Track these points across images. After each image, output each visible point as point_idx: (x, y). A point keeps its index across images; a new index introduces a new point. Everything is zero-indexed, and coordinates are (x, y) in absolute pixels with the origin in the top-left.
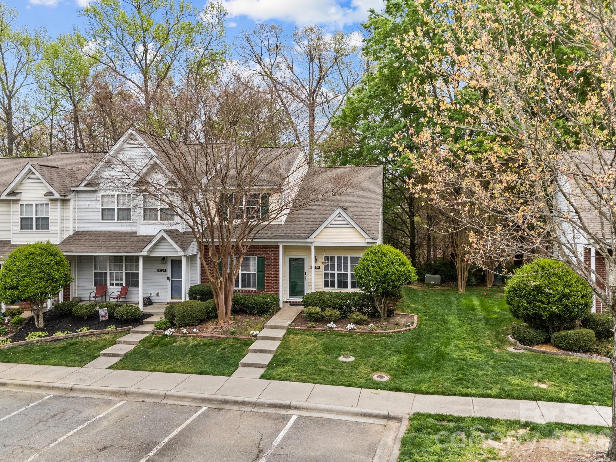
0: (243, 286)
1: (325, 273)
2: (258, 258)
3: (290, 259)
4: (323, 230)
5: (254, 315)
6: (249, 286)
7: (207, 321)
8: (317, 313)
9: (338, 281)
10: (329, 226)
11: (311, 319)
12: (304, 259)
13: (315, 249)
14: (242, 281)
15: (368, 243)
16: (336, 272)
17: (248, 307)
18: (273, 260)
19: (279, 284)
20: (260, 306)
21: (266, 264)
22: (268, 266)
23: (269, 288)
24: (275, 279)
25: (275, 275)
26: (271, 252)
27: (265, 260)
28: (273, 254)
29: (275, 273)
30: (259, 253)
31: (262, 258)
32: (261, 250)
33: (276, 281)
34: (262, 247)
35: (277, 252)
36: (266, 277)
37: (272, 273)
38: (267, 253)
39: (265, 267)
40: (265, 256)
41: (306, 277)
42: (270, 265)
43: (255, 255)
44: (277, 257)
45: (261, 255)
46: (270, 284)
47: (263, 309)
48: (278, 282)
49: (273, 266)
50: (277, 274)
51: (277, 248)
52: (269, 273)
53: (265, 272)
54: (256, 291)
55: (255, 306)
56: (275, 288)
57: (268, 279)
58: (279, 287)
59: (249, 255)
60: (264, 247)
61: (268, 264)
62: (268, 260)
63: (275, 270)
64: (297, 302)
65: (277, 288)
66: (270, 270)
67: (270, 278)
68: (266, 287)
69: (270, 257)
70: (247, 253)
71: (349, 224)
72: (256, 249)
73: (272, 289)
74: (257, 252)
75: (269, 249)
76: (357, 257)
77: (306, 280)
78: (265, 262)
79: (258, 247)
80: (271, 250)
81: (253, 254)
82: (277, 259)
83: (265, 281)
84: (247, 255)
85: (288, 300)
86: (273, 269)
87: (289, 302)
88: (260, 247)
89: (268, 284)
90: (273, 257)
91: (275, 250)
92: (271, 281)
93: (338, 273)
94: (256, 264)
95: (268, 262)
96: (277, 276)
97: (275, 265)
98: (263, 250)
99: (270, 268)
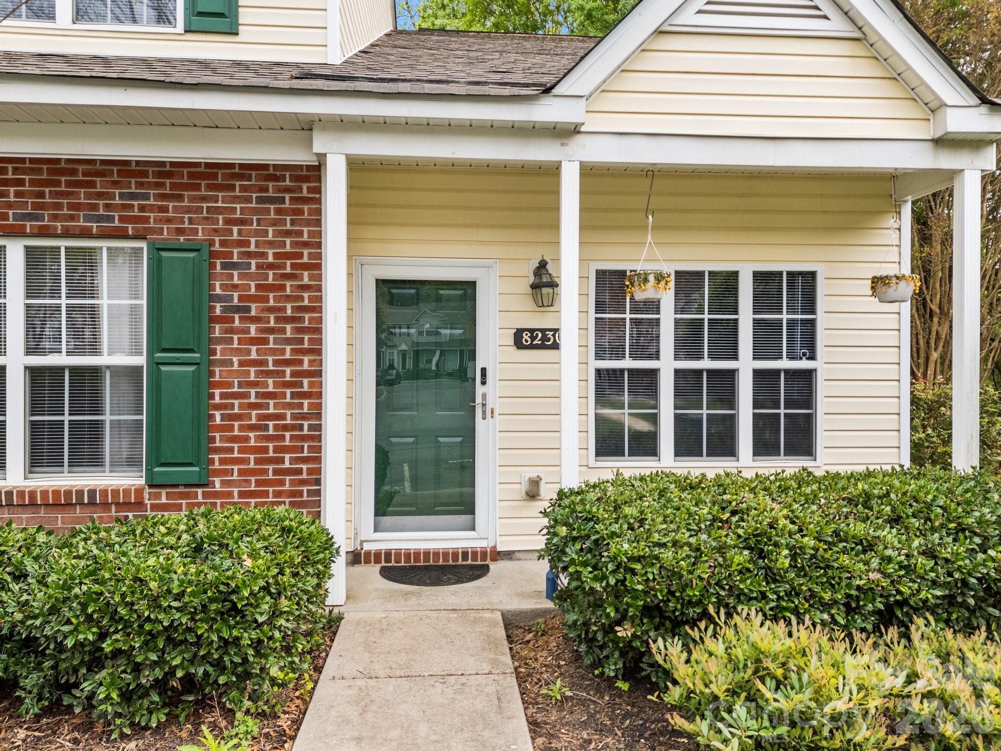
0: (40, 459)
1: (600, 373)
2: (157, 250)
3: (382, 284)
4: (643, 49)
6: (87, 457)
9: (679, 419)
10: (688, 18)
12: (473, 284)
13: (584, 192)
15: (943, 142)
16: (667, 365)
18: (271, 266)
19: (316, 437)
20: (150, 633)
21: (219, 299)
22: (237, 309)
23: (241, 472)
24: (290, 406)
25: (293, 374)
26: (255, 211)
27: (212, 266)
28: (274, 223)
29: (288, 363)
30: (169, 221)
31: (191, 255)
32: (180, 198)
33: (294, 417)
34: (191, 175)
35: (301, 212)
36: (217, 392)
37: (264, 363)
38: (227, 222)
39: (213, 320)
40: (212, 243)
41: (484, 396)
42: (253, 306)
43: (136, 237)
44: (306, 244)
45: (180, 231)
46: (247, 439)
47: (192, 662)
48: (311, 427)
49: (271, 310)
50: (306, 366)
51: (309, 190)
52: (241, 363)
53: (213, 352)
54: (139, 491)
55: (103, 636)
56: (287, 465)
57: (236, 402)
58: (318, 460)
59: (85, 234)
60: (202, 176)
61: (236, 295)
62: (234, 266)
63: (288, 341)
64: (427, 554)
65: (304, 467)
66: (254, 341)
67: (253, 400)
68: (222, 461)
69: (253, 248)
70: (72, 218)
71: (825, 17)
72: (140, 185)
73: (266, 471)
74: (151, 208)
75: (244, 189)
76: (789, 273)
77: (484, 413)
78: (211, 287)
79: (160, 175)
80: (260, 200)
81: (117, 223)
82: (305, 259)
83: (212, 417)
84: (67, 234)
85: (367, 547)
86: (271, 331)
87: (378, 555)
88: (169, 175)
89: (234, 439)
90: (271, 244)
91: (287, 197)
92: (260, 417)
93: (677, 372)
94: (144, 302)
95: (235, 287)
96: (306, 382)
97: (289, 307)
98: (193, 199)
99: (253, 328)
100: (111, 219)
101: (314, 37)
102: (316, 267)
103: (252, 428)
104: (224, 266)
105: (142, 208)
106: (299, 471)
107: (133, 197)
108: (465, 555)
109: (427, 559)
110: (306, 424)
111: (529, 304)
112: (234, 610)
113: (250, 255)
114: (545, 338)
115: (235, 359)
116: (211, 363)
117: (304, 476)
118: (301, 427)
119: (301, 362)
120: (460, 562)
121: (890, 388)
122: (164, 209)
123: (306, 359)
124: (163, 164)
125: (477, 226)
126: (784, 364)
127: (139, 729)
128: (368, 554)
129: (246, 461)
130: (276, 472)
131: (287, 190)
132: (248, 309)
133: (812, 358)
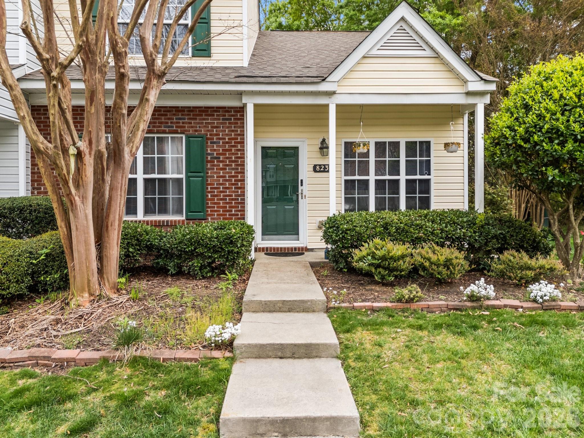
0: (148, 211)
1: (346, 181)
2: (188, 137)
3: (263, 148)
4: (358, 64)
5: (190, 276)
6: (163, 210)
7: (32, 300)
8: (403, 257)
9: (377, 199)
10: (375, 52)
11: (383, 277)
12: (297, 148)
14: (146, 200)
15: (469, 94)
16: (372, 178)
17: (168, 254)
18: (227, 143)
19: (243, 203)
20: (209, 247)
21: (209, 154)
22: (216, 158)
23: (218, 215)
24: (234, 192)
25: (235, 181)
26: (222, 123)
27: (207, 143)
28: (228, 127)
29: (233, 177)
30: (192, 127)
31: (200, 139)
32: (196, 119)
33: (235, 196)
34: (200, 111)
35: (237, 123)
36: (209, 187)
37: (225, 177)
38: (212, 127)
39: (208, 162)
40: (207, 135)
41: (302, 190)
42: (221, 157)
43: (181, 133)
44: (239, 135)
45: (196, 131)
46: (220, 203)
47: (220, 257)
48: (241, 199)
49: (227, 158)
50: (239, 178)
51: (240, 115)
52: (217, 177)
53: (208, 173)
54: (183, 221)
55: (195, 249)
56: (233, 212)
57: (216, 191)
58: (244, 211)
59: (164, 132)
60: (203, 111)
61: (215, 153)
62: (214, 143)
63: (233, 169)
64: (281, 248)
65: (239, 213)
66: (222, 169)
67: (221, 190)
68: (211, 211)
69: (221, 136)
70: (160, 127)
71: (424, 50)
72: (182, 115)
73: (226, 215)
74: (186, 123)
75: (218, 115)
76: (420, 142)
77: (302, 196)
78: (207, 150)
79: (189, 111)
80: (223, 119)
81: (175, 128)
82: (239, 140)
83: (207, 196)
84: (158, 132)
85: (259, 246)
86: (227, 165)
87: (263, 248)
88: (192, 111)
89: (215, 203)
90: (227, 135)
91: (232, 118)
92: (224, 196)
93: (376, 180)
94: (184, 156)
95: (215, 150)
96: (239, 183)
97: (233, 157)
98: (200, 119)
99: (221, 164)
100: (172, 127)
101: (239, 57)
102: (242, 143)
103: (221, 199)
104: (211, 143)
105: (183, 123)
106: (238, 215)
107: (180, 119)
108: (295, 249)
109: (281, 250)
110: (240, 198)
111: (319, 155)
112: (231, 242)
113: (220, 139)
114: (325, 168)
115: (215, 175)
116: (207, 177)
117: (239, 216)
118: (238, 199)
119: (238, 176)
120: (294, 252)
121: (460, 186)
122: (190, 123)
123: (239, 175)
124: (190, 107)
125: (299, 126)
126: (418, 177)
127: (204, 278)
128: (260, 248)
129: (219, 211)
130: (229, 215)
131: (233, 116)
132: (219, 158)
133: (429, 174)
